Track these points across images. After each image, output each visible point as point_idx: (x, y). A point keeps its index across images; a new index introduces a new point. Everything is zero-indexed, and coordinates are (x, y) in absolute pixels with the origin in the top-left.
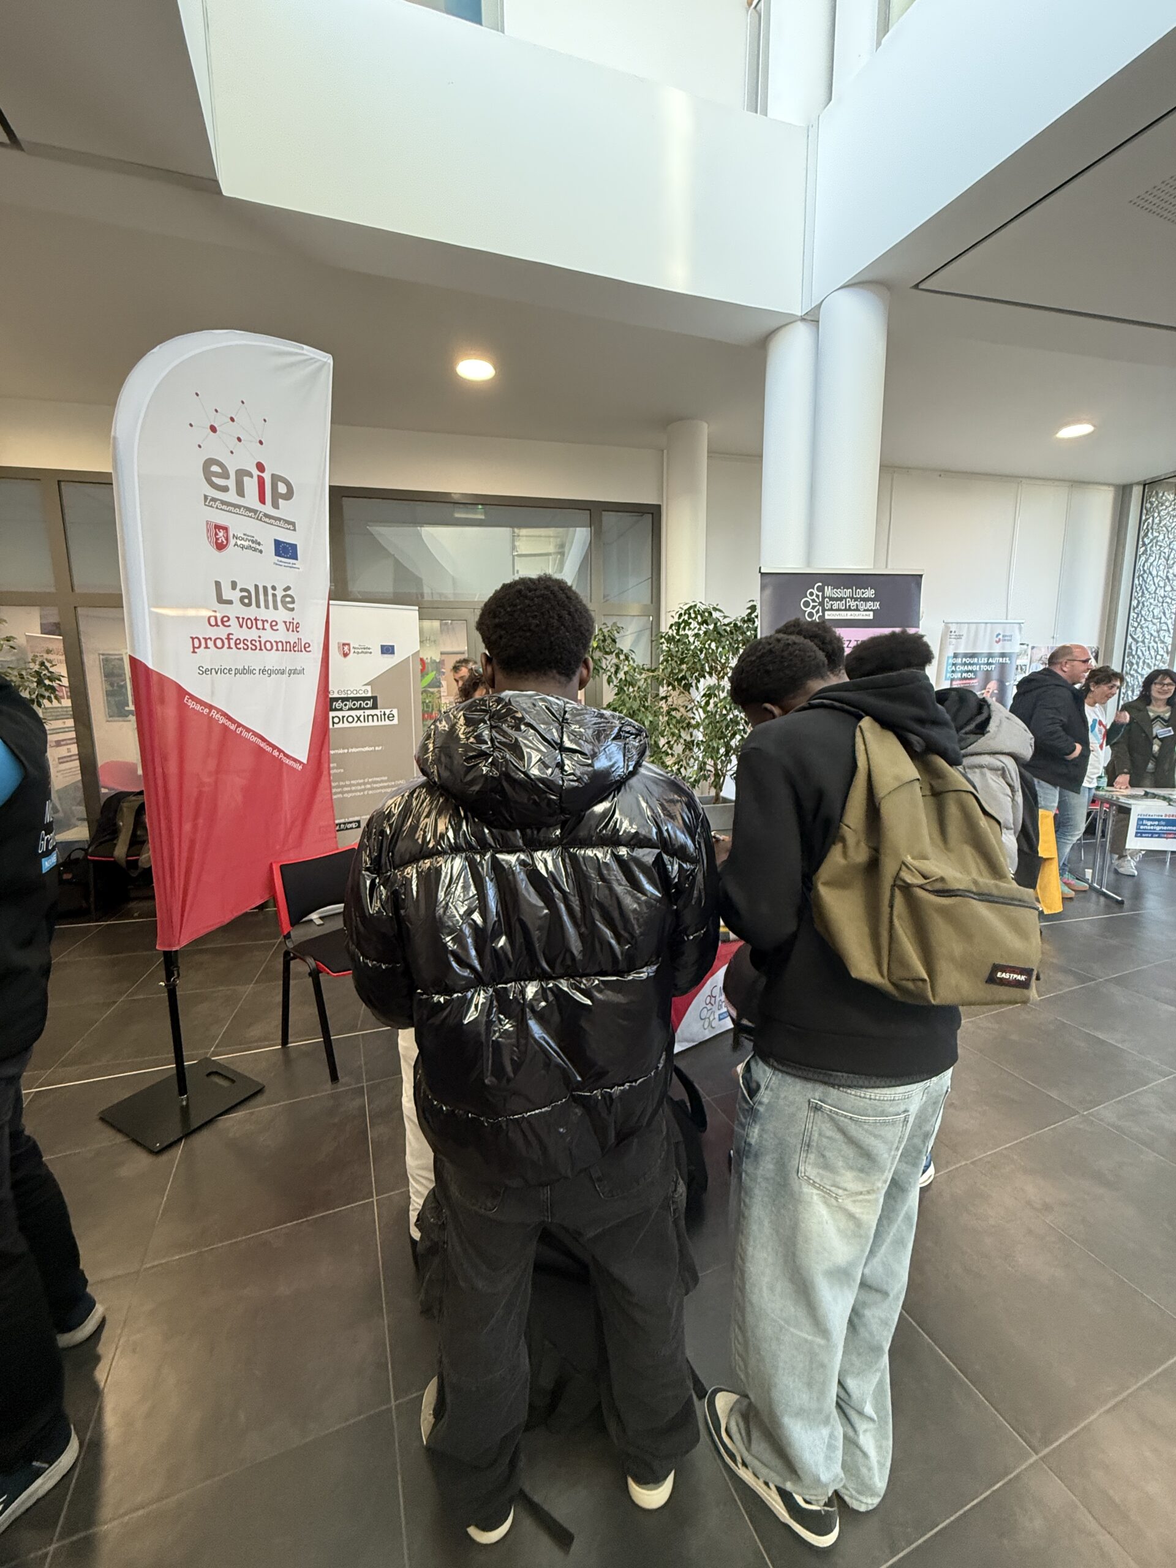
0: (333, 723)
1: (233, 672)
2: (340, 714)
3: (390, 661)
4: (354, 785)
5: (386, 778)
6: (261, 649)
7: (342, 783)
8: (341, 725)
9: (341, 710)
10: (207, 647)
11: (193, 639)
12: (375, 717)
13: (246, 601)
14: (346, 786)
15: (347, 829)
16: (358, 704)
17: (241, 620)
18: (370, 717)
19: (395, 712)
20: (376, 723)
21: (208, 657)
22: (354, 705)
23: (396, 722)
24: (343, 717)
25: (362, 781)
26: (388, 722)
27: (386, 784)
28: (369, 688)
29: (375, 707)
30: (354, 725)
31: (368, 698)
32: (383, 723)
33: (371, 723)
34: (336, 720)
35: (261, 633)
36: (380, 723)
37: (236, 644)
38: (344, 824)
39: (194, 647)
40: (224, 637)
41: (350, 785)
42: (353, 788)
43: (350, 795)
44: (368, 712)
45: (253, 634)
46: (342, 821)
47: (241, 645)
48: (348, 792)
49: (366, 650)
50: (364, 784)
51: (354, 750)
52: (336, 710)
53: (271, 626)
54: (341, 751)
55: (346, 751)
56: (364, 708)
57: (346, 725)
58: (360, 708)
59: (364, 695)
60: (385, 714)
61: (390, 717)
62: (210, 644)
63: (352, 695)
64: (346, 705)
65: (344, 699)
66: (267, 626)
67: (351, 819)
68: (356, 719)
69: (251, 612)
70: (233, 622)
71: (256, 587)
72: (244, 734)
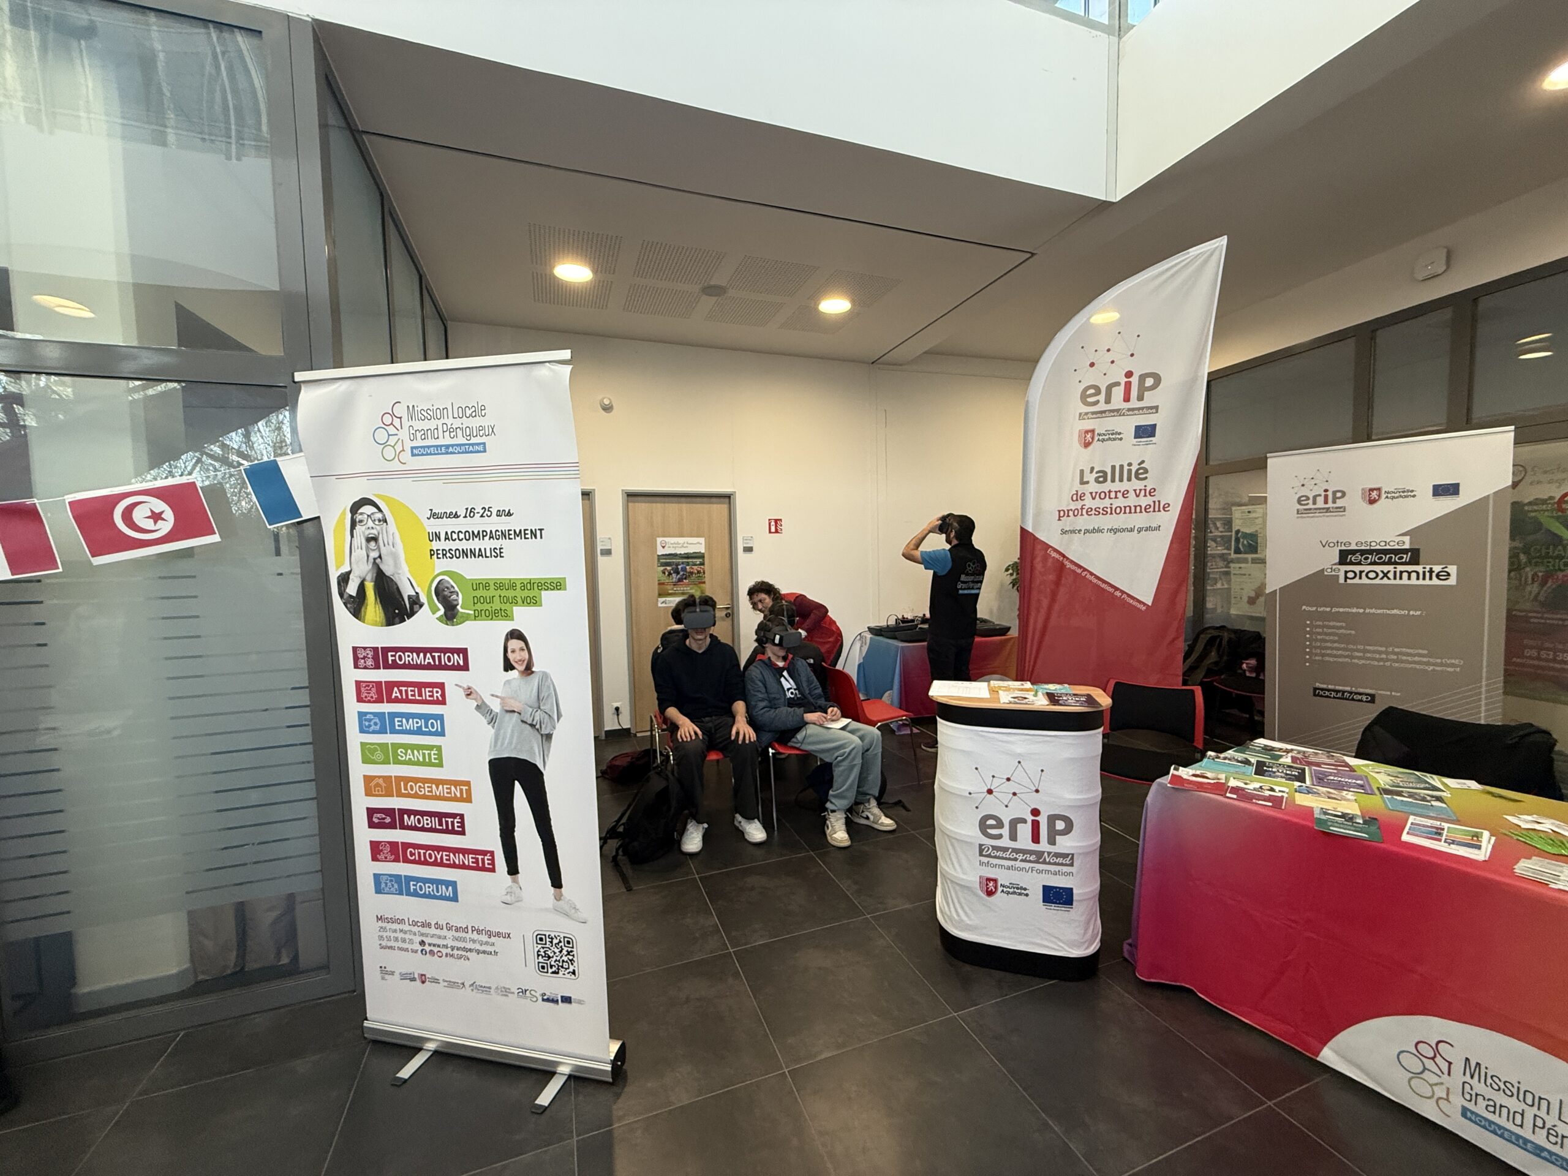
0: (1346, 578)
1: (1082, 532)
2: (1357, 568)
3: (1448, 505)
4: (1369, 651)
5: (1425, 652)
6: (1111, 513)
7: (1351, 646)
8: (1357, 581)
9: (1359, 563)
10: (1068, 516)
11: (1059, 511)
12: (1414, 575)
13: (1102, 478)
14: (1358, 651)
15: (1353, 699)
16: (1386, 558)
17: (1094, 494)
18: (1405, 575)
19: (1453, 569)
20: (1414, 581)
21: (1068, 523)
22: (1380, 558)
23: (1452, 581)
24: (1361, 572)
25: (1383, 649)
26: (1435, 581)
27: (1425, 660)
28: (1407, 539)
29: (1414, 561)
30: (1377, 581)
31: (1405, 551)
32: (1427, 582)
33: (1405, 581)
34: (1351, 575)
35: (1111, 501)
36: (1421, 582)
37: (1087, 512)
38: (1351, 693)
39: (1060, 517)
40: (1079, 507)
41: (1365, 651)
42: (1369, 655)
43: (1363, 662)
44: (1400, 568)
45: (1107, 502)
46: (1348, 689)
47: (1093, 512)
48: (1359, 658)
49: (1407, 494)
50: (1387, 653)
51: (1373, 611)
52: (1351, 563)
53: (1123, 494)
54: (1354, 610)
55: (1361, 611)
56: (1396, 563)
57: (1365, 581)
58: (1389, 563)
59: (1397, 547)
60: (1431, 571)
61: (1443, 575)
62: (1071, 513)
63: (1378, 547)
64: (1366, 558)
65: (1363, 552)
66: (1119, 495)
67: (1361, 690)
68: (1381, 575)
69: (1108, 486)
70: (1088, 496)
71: (1113, 467)
72: (1088, 576)
